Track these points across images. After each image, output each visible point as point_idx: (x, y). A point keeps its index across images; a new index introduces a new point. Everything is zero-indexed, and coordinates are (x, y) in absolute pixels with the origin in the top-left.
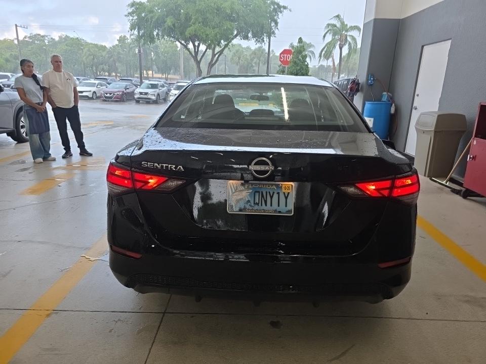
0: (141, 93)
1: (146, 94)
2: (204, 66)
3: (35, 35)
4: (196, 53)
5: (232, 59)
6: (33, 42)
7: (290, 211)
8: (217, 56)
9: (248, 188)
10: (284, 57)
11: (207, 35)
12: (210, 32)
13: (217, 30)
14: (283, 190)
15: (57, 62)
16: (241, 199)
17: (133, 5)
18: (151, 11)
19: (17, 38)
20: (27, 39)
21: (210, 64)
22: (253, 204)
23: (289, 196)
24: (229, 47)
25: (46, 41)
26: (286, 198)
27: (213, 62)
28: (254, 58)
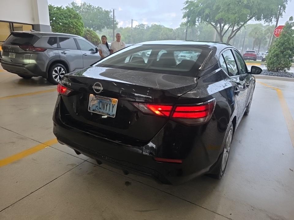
0: (182, 56)
1: (184, 56)
2: (225, 39)
3: (141, 25)
4: (221, 31)
5: (250, 34)
6: (139, 28)
7: (113, 115)
8: (235, 32)
9: (98, 99)
10: (278, 31)
11: (229, 18)
12: (232, 17)
13: (236, 15)
14: (112, 103)
15: (119, 37)
16: (94, 105)
17: (187, 2)
18: (197, 6)
19: (132, 27)
20: (137, 27)
21: (229, 37)
22: (98, 108)
23: (115, 106)
24: (244, 26)
25: (145, 27)
26: (113, 107)
27: (232, 36)
28: (268, 33)
